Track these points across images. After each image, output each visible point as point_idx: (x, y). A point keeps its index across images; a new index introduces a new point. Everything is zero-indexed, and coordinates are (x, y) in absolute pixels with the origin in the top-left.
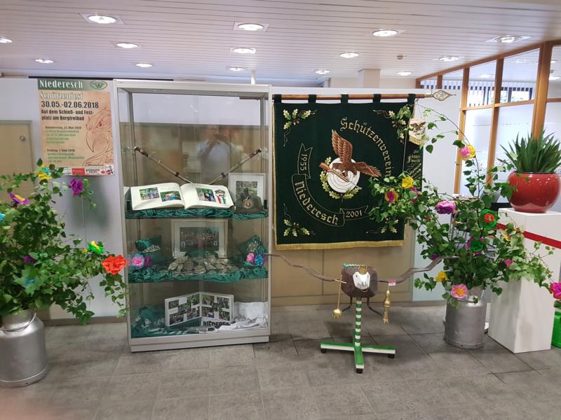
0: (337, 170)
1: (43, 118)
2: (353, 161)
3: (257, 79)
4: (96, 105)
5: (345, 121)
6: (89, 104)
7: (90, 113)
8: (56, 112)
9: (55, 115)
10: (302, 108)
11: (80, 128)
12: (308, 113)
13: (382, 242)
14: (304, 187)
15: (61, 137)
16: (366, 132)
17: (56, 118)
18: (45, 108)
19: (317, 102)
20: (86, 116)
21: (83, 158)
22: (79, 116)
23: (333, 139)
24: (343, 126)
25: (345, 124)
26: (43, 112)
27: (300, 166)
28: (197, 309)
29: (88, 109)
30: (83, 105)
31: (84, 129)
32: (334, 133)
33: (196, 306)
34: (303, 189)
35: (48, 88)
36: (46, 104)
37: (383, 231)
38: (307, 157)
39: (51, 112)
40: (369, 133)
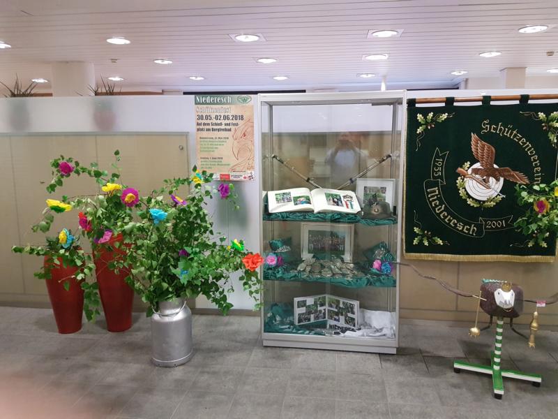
0: (477, 176)
1: (198, 130)
2: (495, 166)
3: (388, 84)
4: (242, 118)
5: (487, 124)
6: (235, 117)
7: (237, 125)
8: (208, 124)
9: (208, 127)
10: (438, 111)
11: (228, 138)
12: (445, 116)
13: (529, 257)
14: (437, 193)
15: (211, 146)
16: (511, 135)
17: (208, 130)
18: (200, 121)
19: (455, 104)
20: (233, 128)
21: (229, 165)
22: (228, 127)
23: (473, 143)
24: (484, 129)
25: (486, 127)
26: (198, 124)
27: (434, 171)
28: (323, 311)
29: (234, 122)
30: (231, 118)
31: (231, 138)
32: (474, 136)
33: (322, 308)
34: (437, 195)
35: (203, 104)
36: (201, 117)
37: (530, 245)
38: (443, 162)
39: (205, 124)
40: (515, 136)
